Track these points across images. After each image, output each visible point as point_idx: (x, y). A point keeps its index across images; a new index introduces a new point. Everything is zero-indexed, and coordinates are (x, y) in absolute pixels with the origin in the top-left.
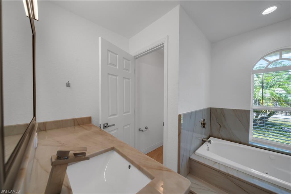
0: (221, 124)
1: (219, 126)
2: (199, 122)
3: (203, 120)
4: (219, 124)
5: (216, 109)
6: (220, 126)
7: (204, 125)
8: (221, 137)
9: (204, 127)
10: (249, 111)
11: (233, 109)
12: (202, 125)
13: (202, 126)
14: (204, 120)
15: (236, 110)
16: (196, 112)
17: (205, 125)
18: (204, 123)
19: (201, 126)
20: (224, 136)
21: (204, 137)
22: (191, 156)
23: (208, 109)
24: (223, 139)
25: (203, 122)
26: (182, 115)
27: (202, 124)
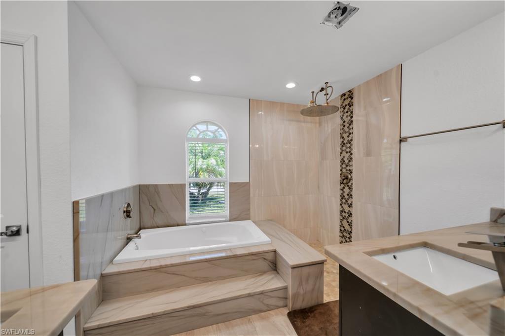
0: (155, 208)
1: (152, 210)
2: (120, 209)
3: (126, 205)
4: (153, 208)
5: (147, 187)
6: (154, 210)
7: (128, 214)
8: (155, 225)
9: (128, 216)
10: (185, 184)
11: (169, 185)
12: (125, 214)
13: (126, 216)
14: (129, 205)
15: (172, 185)
16: (112, 194)
17: (130, 213)
18: (128, 210)
19: (122, 215)
20: (160, 223)
21: (130, 232)
22: (105, 269)
23: (134, 187)
24: (158, 227)
25: (127, 208)
26: (80, 202)
27: (124, 212)
